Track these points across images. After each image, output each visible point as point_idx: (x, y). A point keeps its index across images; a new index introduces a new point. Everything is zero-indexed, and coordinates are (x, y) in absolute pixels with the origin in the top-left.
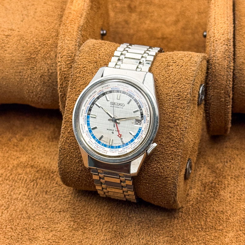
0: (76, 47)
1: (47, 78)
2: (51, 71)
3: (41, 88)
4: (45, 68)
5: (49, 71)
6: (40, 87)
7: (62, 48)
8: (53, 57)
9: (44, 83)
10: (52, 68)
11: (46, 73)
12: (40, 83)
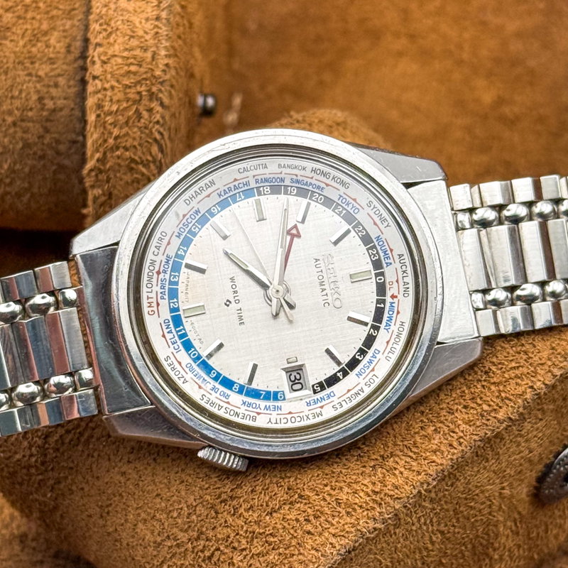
0: (160, 25)
1: (35, 129)
2: (50, 104)
3: (15, 164)
4: (29, 93)
5: (44, 105)
6: (9, 161)
7: (105, 27)
8: (59, 52)
9: (27, 145)
10: (54, 95)
11: (31, 109)
12: (11, 146)
